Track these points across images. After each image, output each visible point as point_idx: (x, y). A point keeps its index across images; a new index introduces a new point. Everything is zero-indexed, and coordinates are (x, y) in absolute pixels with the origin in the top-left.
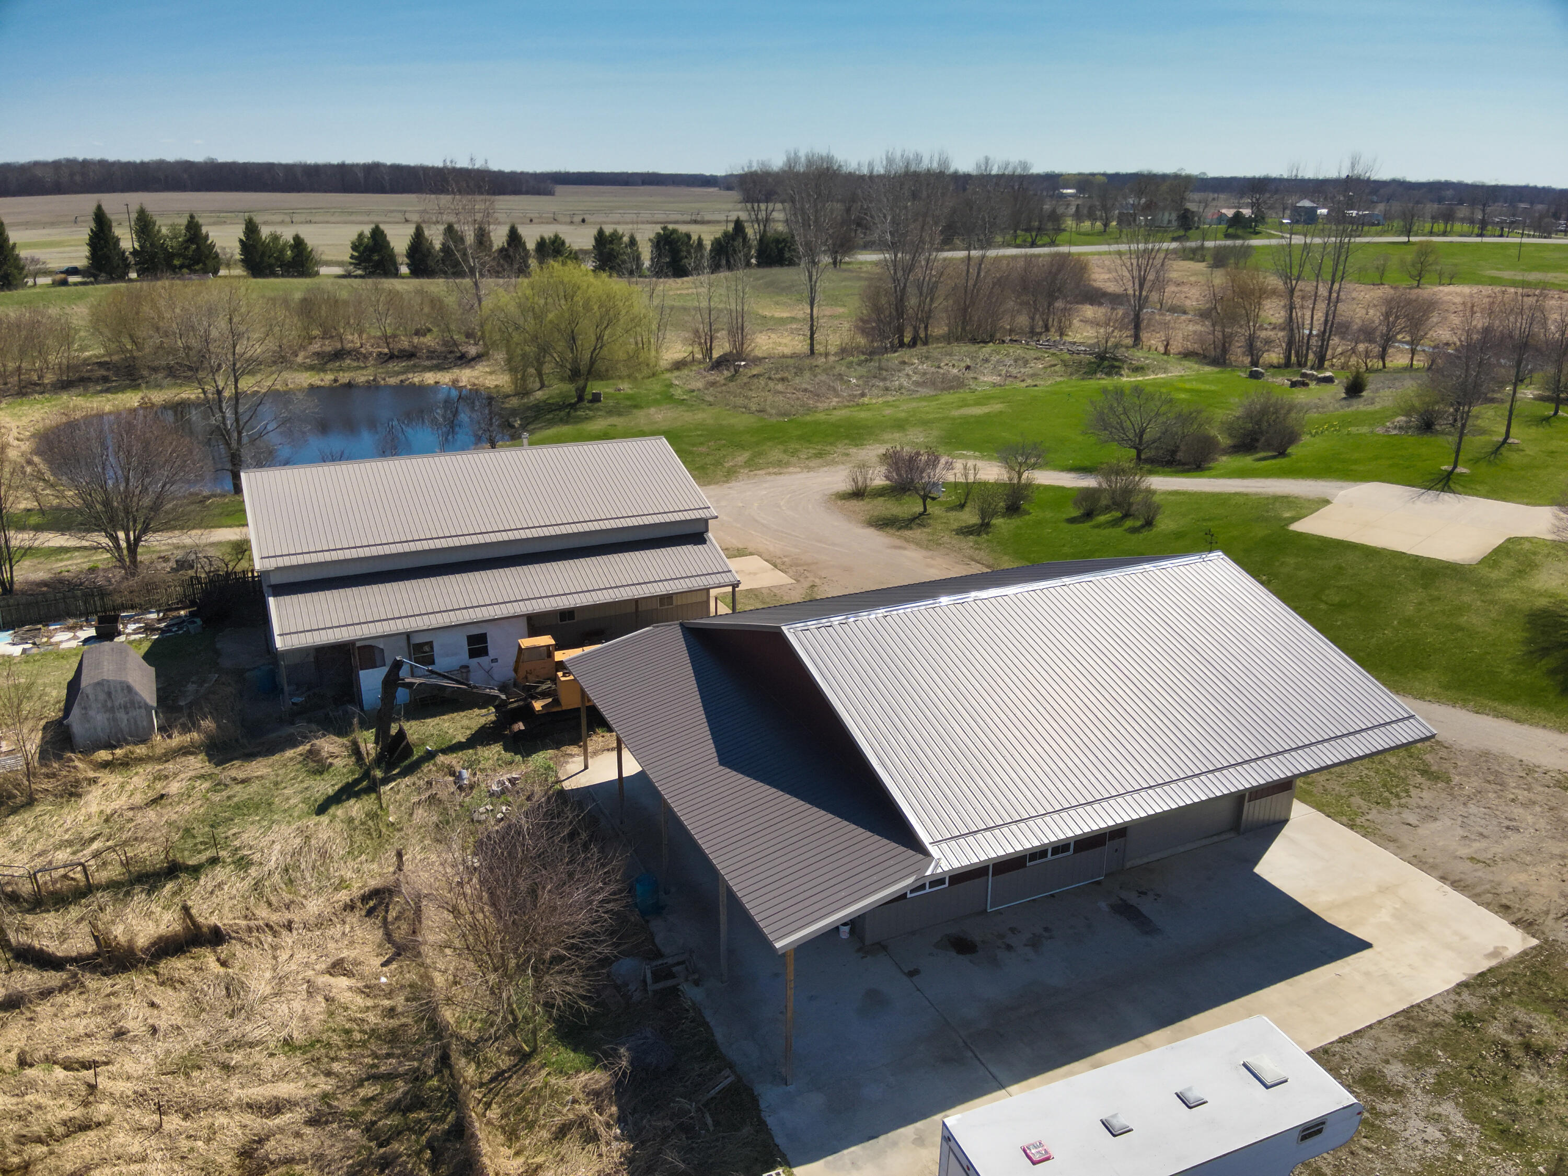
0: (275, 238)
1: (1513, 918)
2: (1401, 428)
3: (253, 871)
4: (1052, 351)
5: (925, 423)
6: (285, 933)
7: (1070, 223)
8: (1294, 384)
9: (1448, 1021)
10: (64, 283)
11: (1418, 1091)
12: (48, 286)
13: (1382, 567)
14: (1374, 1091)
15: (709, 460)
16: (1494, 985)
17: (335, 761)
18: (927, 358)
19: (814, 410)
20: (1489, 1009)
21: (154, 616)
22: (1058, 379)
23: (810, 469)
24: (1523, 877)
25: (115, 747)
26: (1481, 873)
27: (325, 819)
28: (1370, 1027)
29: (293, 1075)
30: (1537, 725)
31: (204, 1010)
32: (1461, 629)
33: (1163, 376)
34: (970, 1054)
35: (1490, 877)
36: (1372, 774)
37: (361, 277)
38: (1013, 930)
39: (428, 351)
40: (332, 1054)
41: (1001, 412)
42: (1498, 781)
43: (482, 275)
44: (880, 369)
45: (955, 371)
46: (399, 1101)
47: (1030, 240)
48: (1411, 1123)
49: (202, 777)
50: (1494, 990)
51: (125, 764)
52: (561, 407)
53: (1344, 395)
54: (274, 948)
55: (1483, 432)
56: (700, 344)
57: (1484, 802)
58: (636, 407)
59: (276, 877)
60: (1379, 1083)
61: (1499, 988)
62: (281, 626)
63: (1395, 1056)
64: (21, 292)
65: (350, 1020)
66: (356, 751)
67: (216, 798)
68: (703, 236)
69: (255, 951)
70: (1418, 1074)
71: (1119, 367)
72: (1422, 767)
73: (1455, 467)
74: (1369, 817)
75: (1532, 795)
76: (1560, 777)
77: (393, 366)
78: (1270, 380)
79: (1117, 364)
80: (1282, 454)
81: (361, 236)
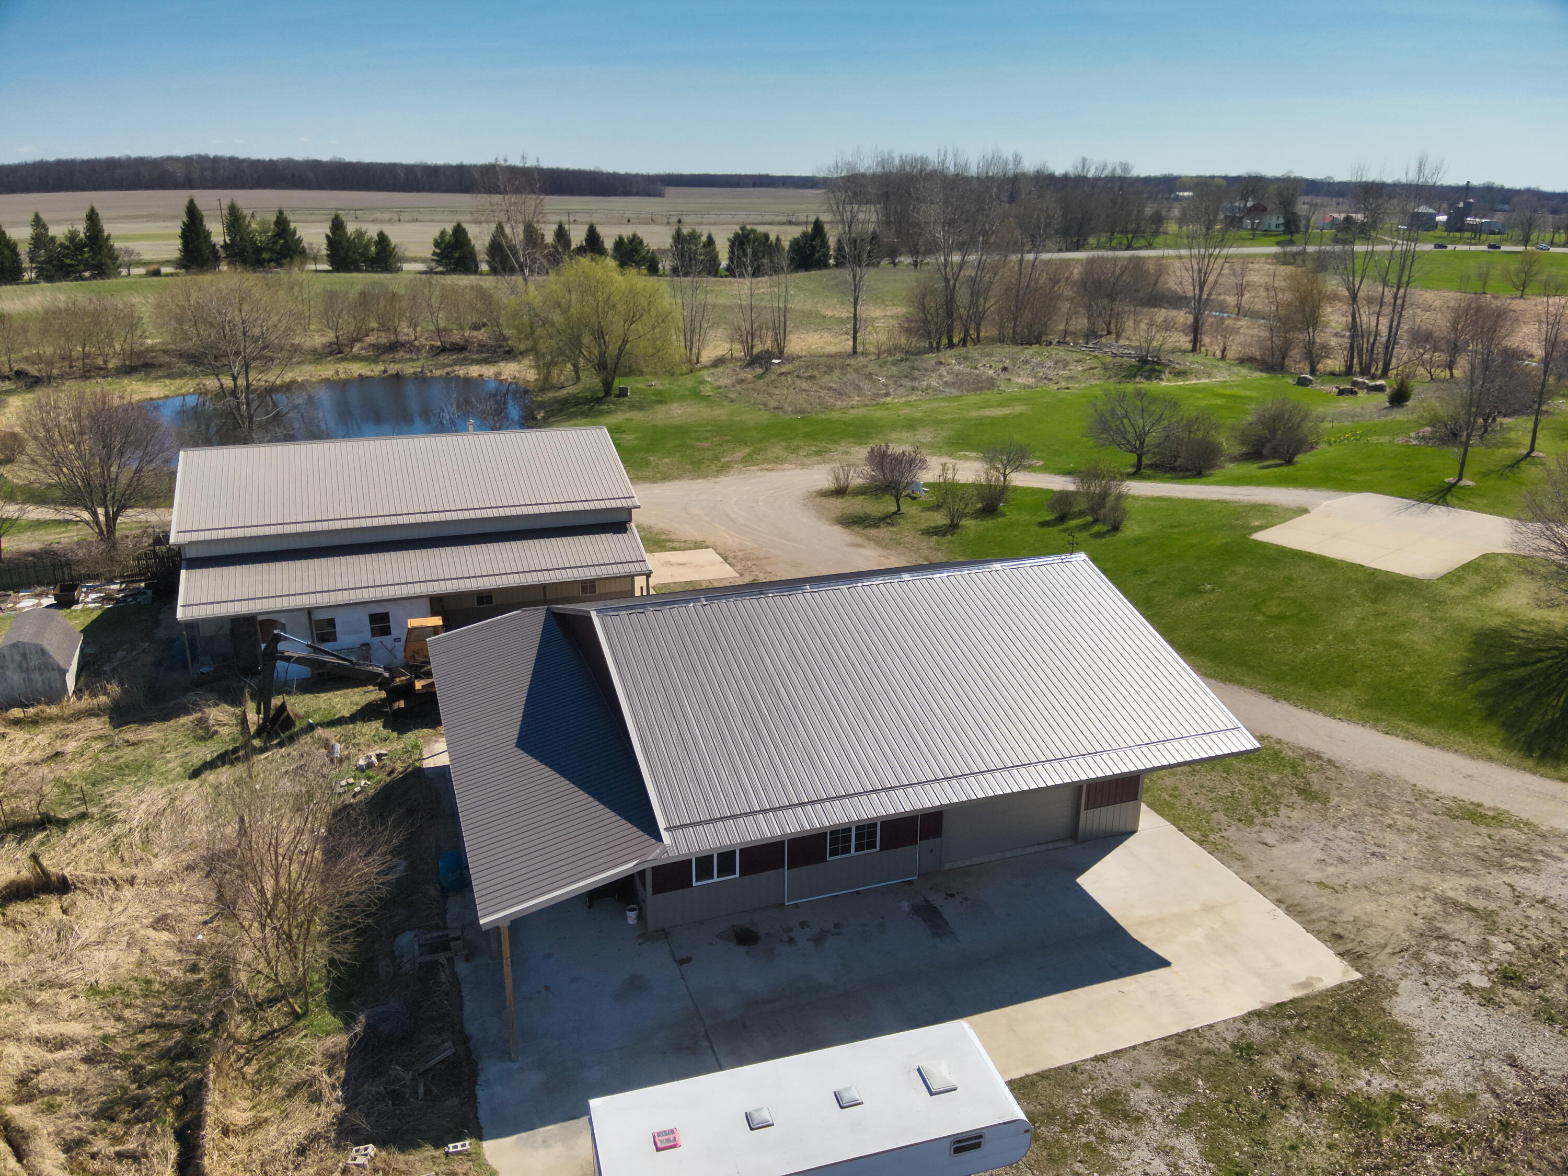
0: (360, 234)
1: (1341, 949)
2: (1424, 438)
3: (116, 829)
4: (1096, 353)
5: (938, 423)
6: (127, 887)
7: (1172, 228)
8: (1341, 392)
9: (1223, 1049)
10: (157, 273)
11: (1159, 1120)
12: (141, 276)
13: (1335, 579)
14: (1112, 1114)
15: (708, 454)
16: (1290, 1017)
17: (221, 730)
18: (966, 358)
19: (832, 408)
20: (1274, 1043)
21: (117, 587)
22: (1094, 382)
23: (804, 465)
24: (1370, 907)
25: (27, 706)
26: (1327, 899)
27: (195, 783)
28: (1134, 1048)
29: (87, 1017)
30: (1448, 749)
31: (32, 951)
32: (1397, 645)
33: (1207, 381)
34: (706, 1044)
35: (1333, 904)
36: (1246, 790)
37: (441, 273)
38: (803, 925)
39: (479, 345)
40: (128, 1001)
41: (1021, 414)
42: (1382, 805)
43: (531, 271)
44: (913, 368)
45: (991, 372)
46: (169, 1050)
47: (1125, 242)
48: (1137, 1153)
49: (100, 738)
50: (1288, 1022)
51: (34, 722)
52: (587, 401)
53: (1387, 405)
54: (113, 900)
55: (1509, 444)
56: (742, 342)
57: (1357, 825)
58: (660, 402)
59: (137, 835)
60: (1120, 1107)
61: (1296, 1021)
62: (186, 599)
63: (1148, 1080)
64: (113, 281)
65: (156, 972)
66: (244, 721)
67: (104, 757)
68: (782, 237)
69: (94, 902)
70: (1166, 1102)
71: (1160, 372)
72: (1302, 786)
73: (1460, 479)
74: (1225, 834)
75: (1413, 823)
76: (1453, 804)
77: (443, 359)
78: (1319, 387)
79: (1158, 367)
80: (1289, 462)
81: (443, 233)
